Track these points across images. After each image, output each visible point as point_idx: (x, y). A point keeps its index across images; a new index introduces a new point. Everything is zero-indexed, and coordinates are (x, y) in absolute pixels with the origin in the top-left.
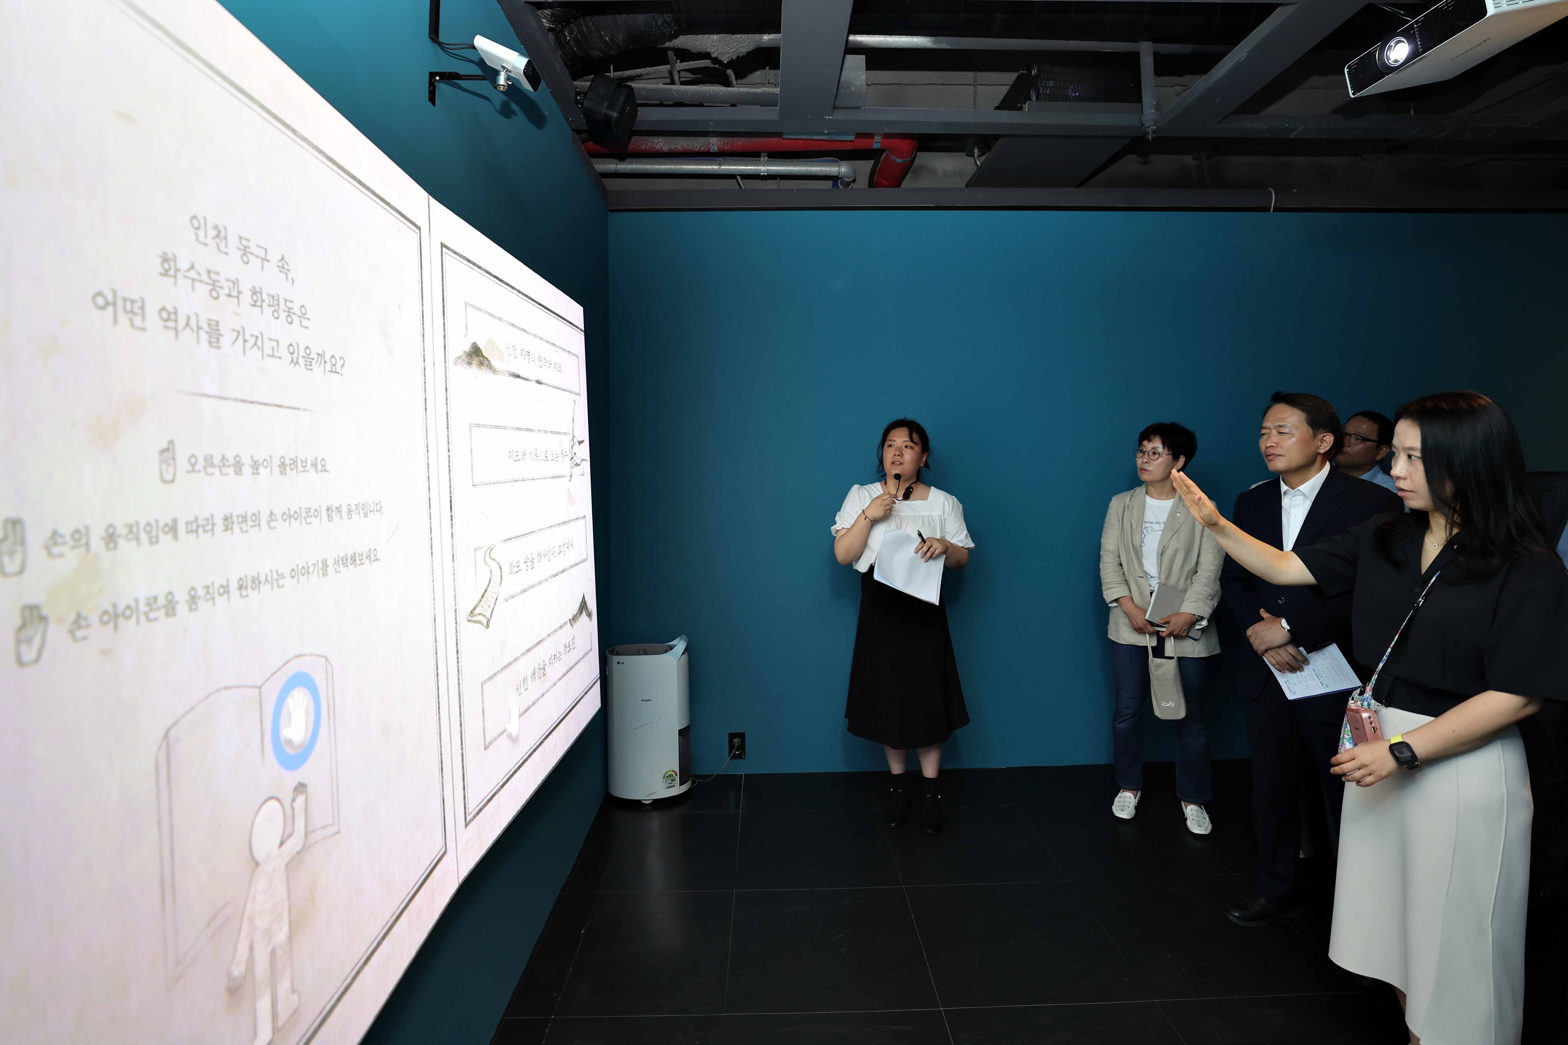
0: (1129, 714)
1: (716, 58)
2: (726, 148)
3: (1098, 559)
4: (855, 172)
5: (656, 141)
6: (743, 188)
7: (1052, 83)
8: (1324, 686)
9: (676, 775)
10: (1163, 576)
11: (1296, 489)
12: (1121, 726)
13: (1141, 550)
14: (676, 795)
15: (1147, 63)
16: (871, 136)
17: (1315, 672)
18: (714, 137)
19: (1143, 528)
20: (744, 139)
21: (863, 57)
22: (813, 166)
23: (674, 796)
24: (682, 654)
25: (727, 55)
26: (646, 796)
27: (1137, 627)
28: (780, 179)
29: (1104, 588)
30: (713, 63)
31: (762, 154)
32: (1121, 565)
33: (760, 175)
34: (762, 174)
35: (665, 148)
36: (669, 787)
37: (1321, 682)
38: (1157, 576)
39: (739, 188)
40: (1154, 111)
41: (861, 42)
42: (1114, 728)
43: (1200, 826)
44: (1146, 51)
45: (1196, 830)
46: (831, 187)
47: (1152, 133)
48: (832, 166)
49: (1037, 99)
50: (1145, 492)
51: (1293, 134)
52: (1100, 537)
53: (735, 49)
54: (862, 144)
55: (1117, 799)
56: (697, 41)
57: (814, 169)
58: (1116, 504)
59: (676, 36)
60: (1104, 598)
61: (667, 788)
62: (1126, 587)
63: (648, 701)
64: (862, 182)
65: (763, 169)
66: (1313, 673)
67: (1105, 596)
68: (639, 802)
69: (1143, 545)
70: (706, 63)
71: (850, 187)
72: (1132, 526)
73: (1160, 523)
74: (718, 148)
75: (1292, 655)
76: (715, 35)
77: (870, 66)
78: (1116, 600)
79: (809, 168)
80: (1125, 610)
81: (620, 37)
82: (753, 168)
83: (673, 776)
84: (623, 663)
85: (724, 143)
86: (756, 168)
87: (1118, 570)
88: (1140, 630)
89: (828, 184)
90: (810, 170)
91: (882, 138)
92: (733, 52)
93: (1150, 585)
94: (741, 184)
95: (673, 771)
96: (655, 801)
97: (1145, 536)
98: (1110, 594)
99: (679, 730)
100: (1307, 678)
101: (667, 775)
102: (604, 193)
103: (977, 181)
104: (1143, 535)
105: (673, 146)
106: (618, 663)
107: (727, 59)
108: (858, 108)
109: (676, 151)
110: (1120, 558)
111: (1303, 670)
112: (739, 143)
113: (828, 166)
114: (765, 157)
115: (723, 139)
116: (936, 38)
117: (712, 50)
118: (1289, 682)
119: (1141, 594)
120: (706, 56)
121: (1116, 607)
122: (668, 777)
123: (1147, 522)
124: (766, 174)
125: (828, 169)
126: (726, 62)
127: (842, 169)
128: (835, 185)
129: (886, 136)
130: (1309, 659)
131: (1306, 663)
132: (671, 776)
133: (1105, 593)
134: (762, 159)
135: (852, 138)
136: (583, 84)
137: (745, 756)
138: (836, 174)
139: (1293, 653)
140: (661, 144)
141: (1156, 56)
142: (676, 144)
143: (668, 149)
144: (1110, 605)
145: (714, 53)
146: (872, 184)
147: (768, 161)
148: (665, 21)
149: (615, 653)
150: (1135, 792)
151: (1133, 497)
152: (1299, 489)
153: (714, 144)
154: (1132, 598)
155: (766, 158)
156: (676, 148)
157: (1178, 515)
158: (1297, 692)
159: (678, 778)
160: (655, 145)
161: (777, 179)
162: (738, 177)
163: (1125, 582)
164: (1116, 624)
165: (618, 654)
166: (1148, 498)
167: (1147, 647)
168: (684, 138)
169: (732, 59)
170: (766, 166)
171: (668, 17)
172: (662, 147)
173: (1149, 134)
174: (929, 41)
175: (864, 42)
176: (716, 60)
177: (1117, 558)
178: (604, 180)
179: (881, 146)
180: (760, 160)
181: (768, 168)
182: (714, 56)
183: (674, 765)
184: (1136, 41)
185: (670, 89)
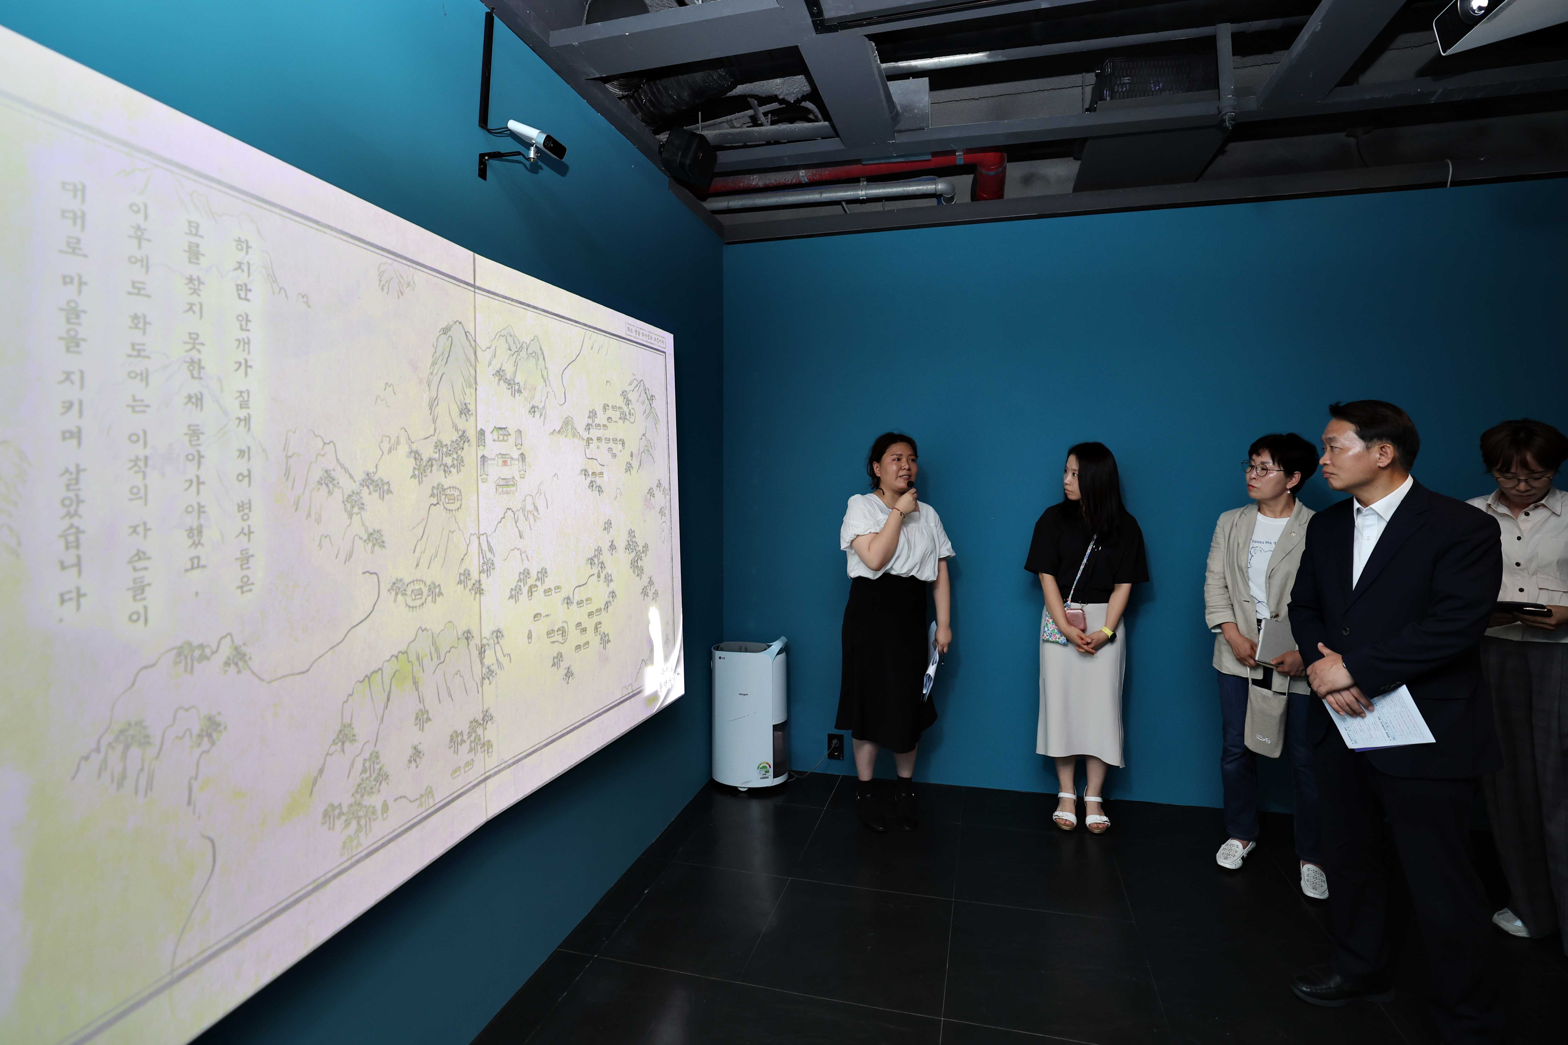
0: (1235, 754)
1: (783, 99)
2: (815, 178)
3: (1202, 580)
4: (953, 188)
5: (752, 178)
6: (848, 212)
7: (1128, 80)
8: (1390, 738)
9: (770, 767)
10: (1273, 602)
11: (1368, 507)
12: (1229, 767)
13: (1247, 572)
14: (769, 786)
15: (1225, 45)
16: (953, 152)
17: (1381, 721)
18: (803, 169)
19: (1251, 547)
20: (831, 169)
21: (926, 79)
22: (910, 186)
23: (768, 787)
24: (777, 654)
25: (793, 95)
26: (742, 784)
27: (1239, 657)
28: (885, 201)
29: (1207, 611)
30: (780, 104)
31: (861, 179)
32: (1227, 587)
33: (860, 199)
34: (861, 198)
35: (761, 184)
36: (763, 778)
37: (1387, 733)
38: (1265, 601)
39: (844, 213)
40: (1231, 96)
41: (916, 67)
42: (1222, 767)
43: (1314, 888)
44: (1224, 33)
45: (1310, 892)
46: (936, 204)
47: (1228, 121)
48: (929, 184)
49: (1112, 98)
50: (1257, 509)
51: (1434, 99)
52: (1207, 557)
53: (798, 89)
54: (942, 161)
55: (1223, 846)
56: (763, 86)
57: (911, 188)
58: (1225, 520)
59: (734, 86)
60: (1206, 623)
61: (761, 778)
62: (1231, 612)
63: (745, 695)
64: (964, 197)
65: (862, 193)
66: (1379, 722)
67: (1207, 621)
68: (736, 788)
69: (1249, 566)
70: (775, 106)
71: (953, 203)
72: (1239, 544)
73: (1271, 543)
74: (808, 179)
75: (1354, 696)
76: (778, 79)
77: (933, 87)
78: (1219, 626)
79: (905, 189)
80: (1227, 638)
81: (685, 95)
82: (852, 193)
83: (767, 768)
84: (724, 658)
85: (813, 173)
86: (854, 193)
87: (1223, 593)
88: (1242, 661)
89: (933, 202)
90: (908, 191)
91: (964, 154)
92: (798, 91)
93: (1256, 611)
94: (846, 208)
95: (767, 763)
96: (750, 789)
97: (1252, 556)
98: (1212, 619)
99: (774, 726)
100: (1371, 727)
101: (761, 767)
102: (719, 229)
103: (1082, 184)
104: (1250, 556)
105: (766, 181)
106: (720, 658)
107: (793, 99)
108: (923, 129)
109: (771, 185)
110: (1225, 578)
111: (1363, 717)
112: (826, 173)
113: (924, 185)
114: (864, 181)
115: (811, 170)
116: (990, 52)
117: (778, 93)
118: (1349, 729)
119: (1247, 620)
120: (773, 99)
121: (1220, 633)
122: (763, 768)
123: (1255, 542)
124: (865, 198)
125: (925, 187)
126: (792, 102)
127: (940, 186)
128: (939, 202)
129: (968, 151)
130: (1374, 703)
131: (1370, 708)
132: (764, 767)
133: (1207, 617)
134: (861, 184)
135: (929, 157)
136: (663, 137)
137: (843, 758)
138: (933, 192)
139: (1356, 695)
140: (756, 180)
141: (1235, 36)
142: (770, 180)
143: (763, 184)
144: (1213, 631)
145: (781, 95)
146: (975, 197)
147: (867, 185)
148: (720, 75)
149: (719, 648)
150: (1246, 842)
151: (1243, 515)
152: (1371, 508)
153: (803, 175)
154: (1237, 625)
155: (865, 183)
156: (770, 183)
157: (1293, 534)
158: (1358, 741)
159: (771, 770)
160: (751, 182)
161: (882, 201)
162: (843, 202)
163: (1231, 607)
164: (1220, 651)
165: (722, 650)
166: (1260, 516)
167: (1248, 678)
168: (775, 173)
169: (798, 98)
170: (864, 190)
171: (721, 72)
172: (758, 184)
173: (1226, 122)
174: (987, 56)
175: (919, 66)
176: (782, 101)
177: (1222, 580)
178: (719, 217)
179: (964, 162)
180: (859, 185)
181: (866, 192)
182: (781, 97)
183: (768, 757)
184: (1213, 24)
185: (752, 131)
